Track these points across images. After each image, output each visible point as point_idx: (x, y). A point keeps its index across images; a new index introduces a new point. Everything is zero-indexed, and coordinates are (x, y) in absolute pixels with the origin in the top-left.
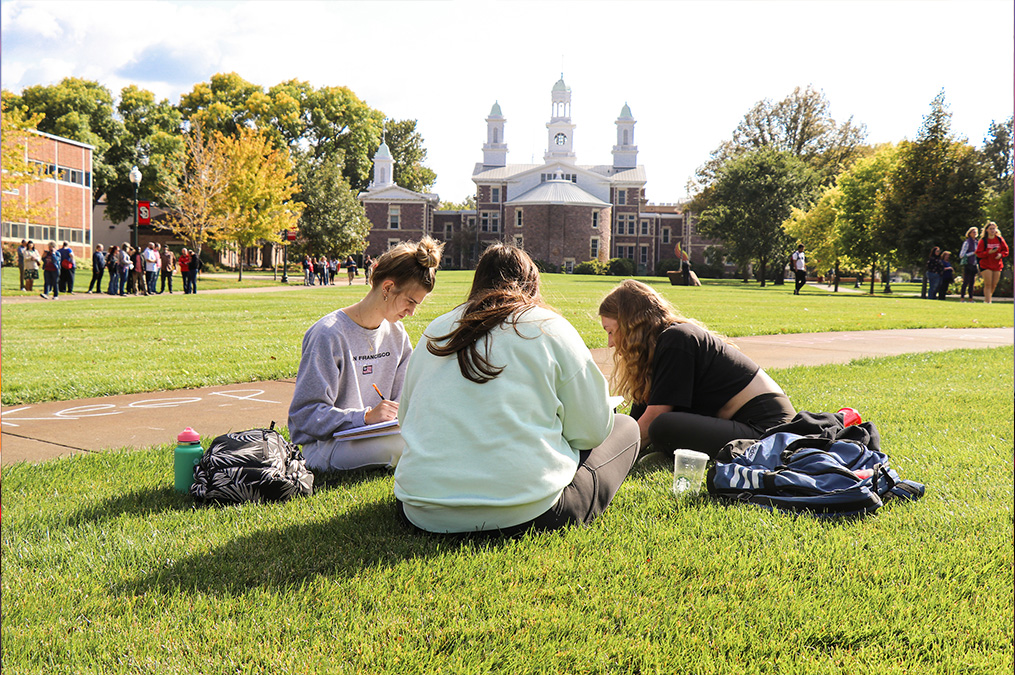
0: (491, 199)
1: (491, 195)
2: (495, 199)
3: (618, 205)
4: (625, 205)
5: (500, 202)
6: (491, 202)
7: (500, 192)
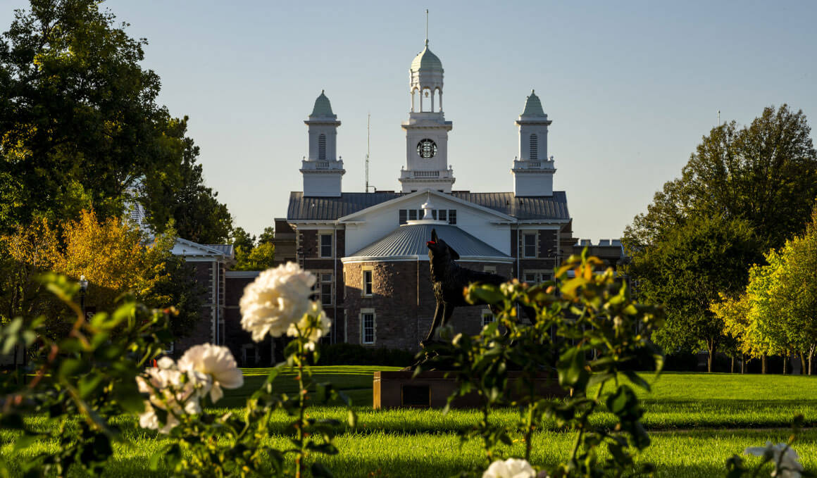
0: (319, 253)
1: (320, 246)
2: (326, 251)
3: (524, 257)
4: (536, 257)
5: (334, 256)
6: (320, 257)
7: (334, 241)
